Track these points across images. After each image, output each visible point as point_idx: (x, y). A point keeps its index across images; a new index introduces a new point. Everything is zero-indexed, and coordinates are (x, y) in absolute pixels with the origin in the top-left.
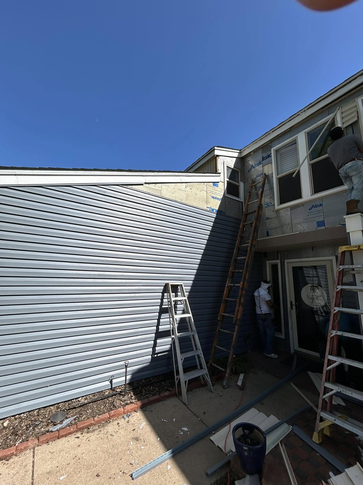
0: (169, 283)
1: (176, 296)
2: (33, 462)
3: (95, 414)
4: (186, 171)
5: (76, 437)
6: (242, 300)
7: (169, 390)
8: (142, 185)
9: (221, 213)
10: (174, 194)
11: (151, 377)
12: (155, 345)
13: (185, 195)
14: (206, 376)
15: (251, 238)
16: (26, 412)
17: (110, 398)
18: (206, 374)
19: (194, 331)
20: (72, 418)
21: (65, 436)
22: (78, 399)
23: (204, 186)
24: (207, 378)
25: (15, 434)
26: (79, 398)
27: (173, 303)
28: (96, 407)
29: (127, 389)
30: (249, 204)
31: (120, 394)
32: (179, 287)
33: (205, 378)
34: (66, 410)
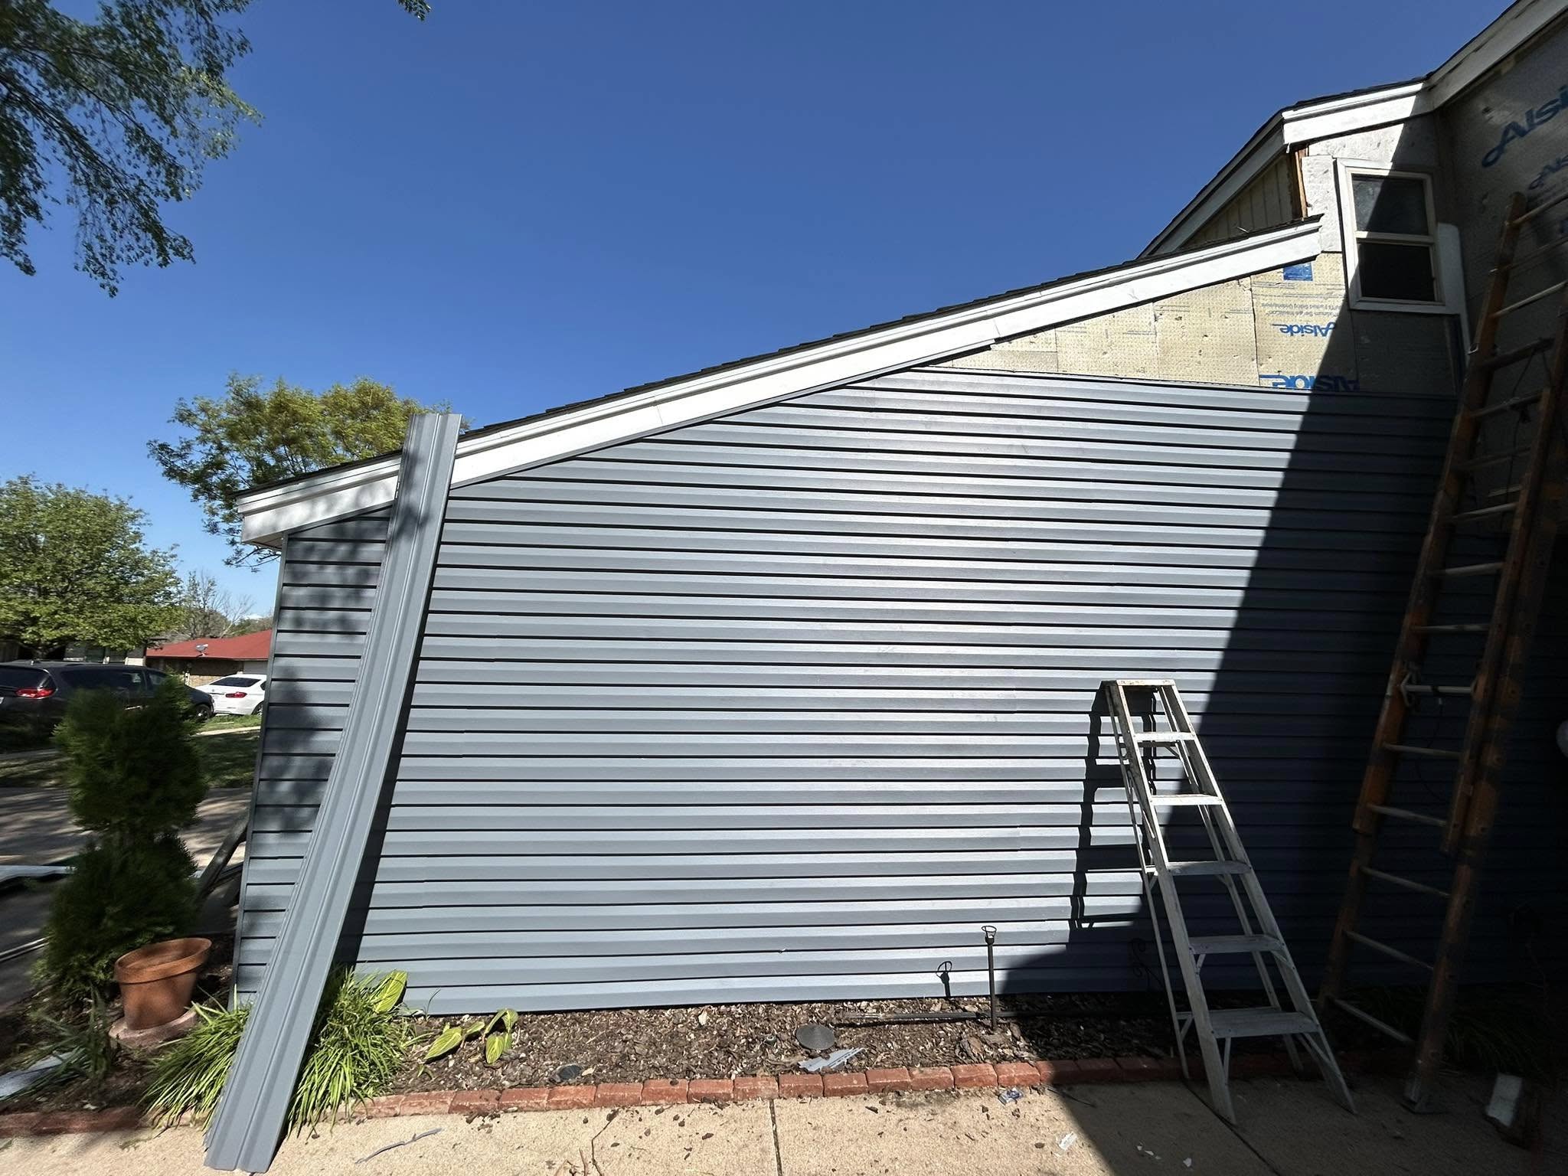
0: (1115, 682)
1: (1149, 727)
2: (775, 1133)
3: (910, 1058)
4: (1145, 256)
5: (870, 1106)
6: (1492, 757)
7: (1150, 1055)
8: (987, 348)
9: (1337, 385)
10: (1106, 356)
11: (1074, 994)
12: (1080, 890)
13: (1154, 348)
14: (1314, 1044)
15: (1528, 475)
16: (741, 1003)
17: (947, 1024)
18: (1315, 1035)
19: (1237, 860)
20: (852, 1052)
21: (843, 1093)
22: (859, 1004)
23: (1238, 291)
24: (1320, 1052)
25: (725, 1048)
26: (861, 1001)
27: (1139, 754)
28: (910, 1040)
29: (998, 1011)
30: (1503, 316)
31: (977, 1018)
32: (1157, 695)
33: (1309, 1050)
34: (832, 1024)
